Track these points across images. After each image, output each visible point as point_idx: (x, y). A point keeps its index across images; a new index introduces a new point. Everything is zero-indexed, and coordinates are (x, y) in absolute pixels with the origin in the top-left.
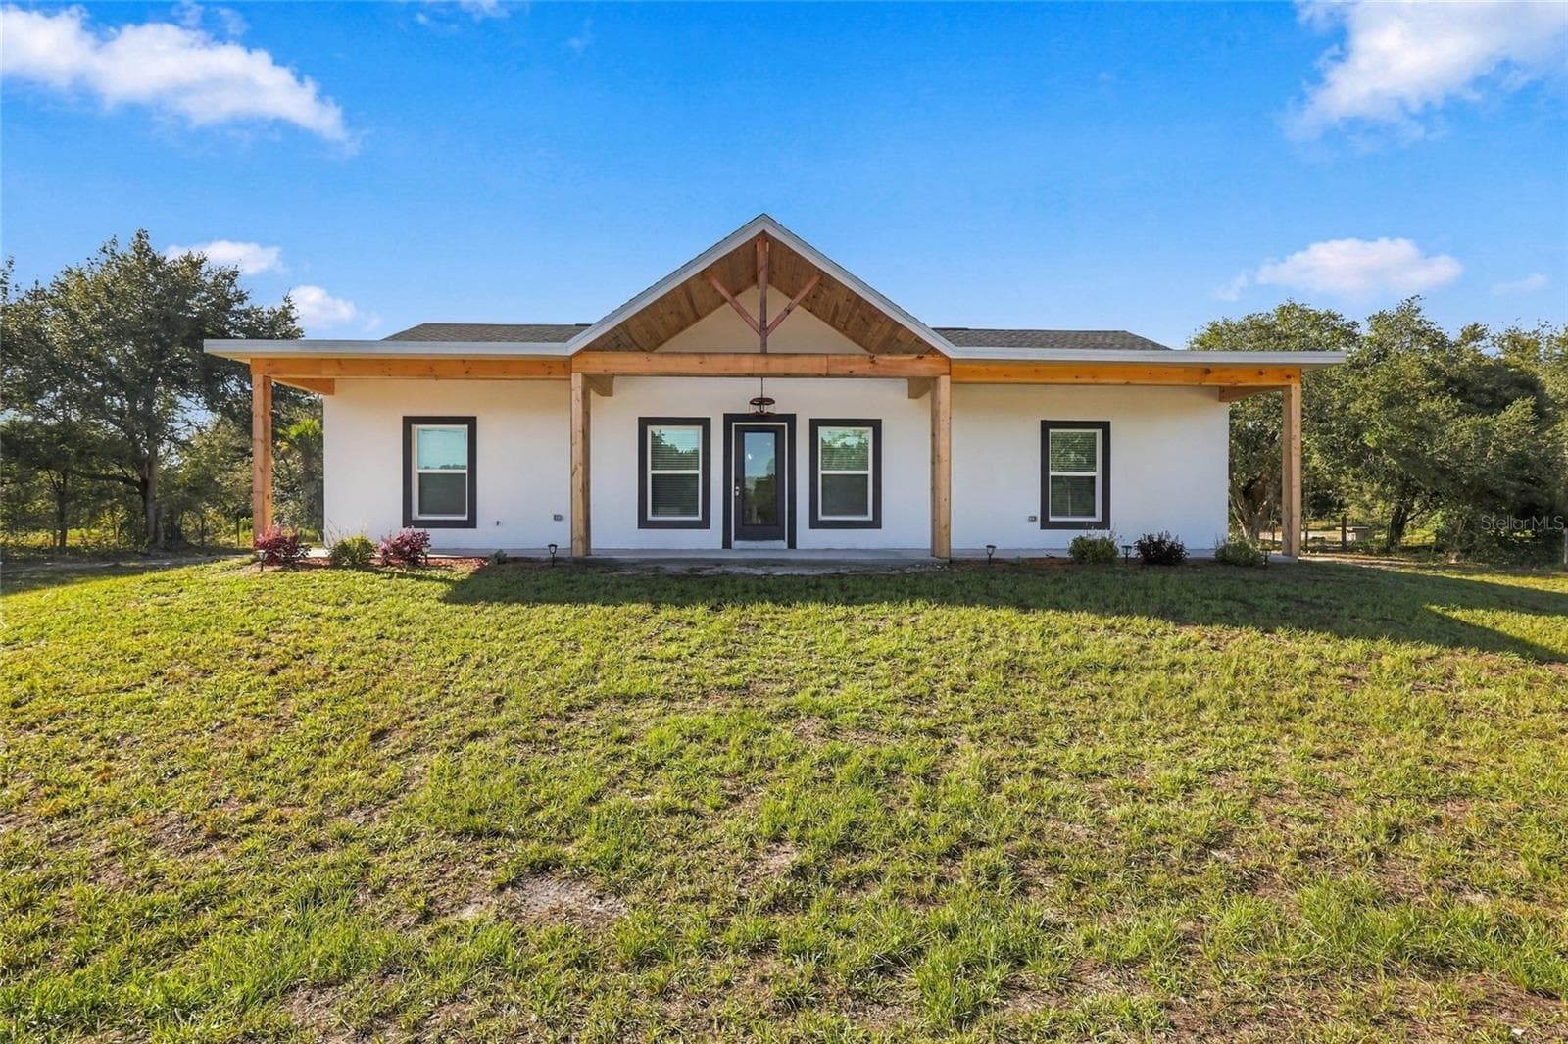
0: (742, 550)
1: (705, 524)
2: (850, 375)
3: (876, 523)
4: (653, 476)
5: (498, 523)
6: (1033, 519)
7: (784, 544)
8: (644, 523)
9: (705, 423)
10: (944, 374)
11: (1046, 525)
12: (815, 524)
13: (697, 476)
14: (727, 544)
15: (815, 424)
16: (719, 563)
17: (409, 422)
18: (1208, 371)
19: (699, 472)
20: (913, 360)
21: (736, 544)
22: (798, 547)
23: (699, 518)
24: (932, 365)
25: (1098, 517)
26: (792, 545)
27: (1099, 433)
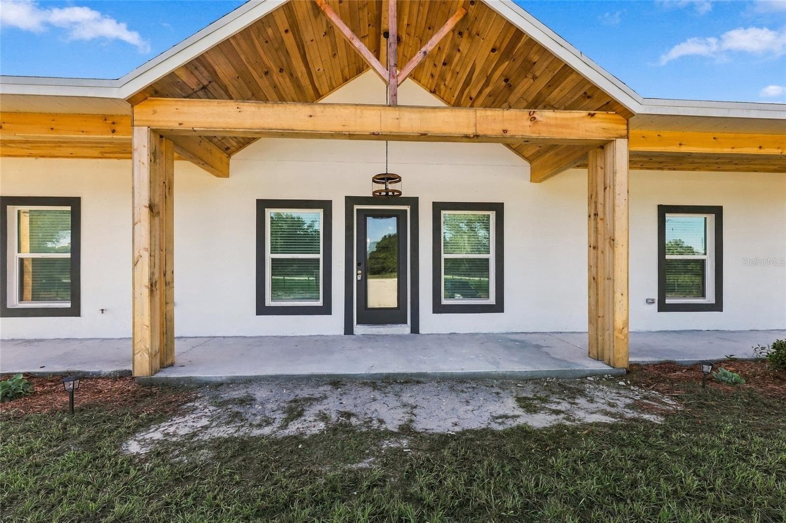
0: (365, 337)
1: (326, 309)
3: (498, 307)
4: (273, 260)
5: (103, 310)
6: (650, 302)
7: (406, 329)
8: (262, 309)
9: (326, 206)
10: (621, 137)
11: (663, 307)
12: (438, 308)
13: (318, 260)
14: (348, 329)
15: (438, 207)
19: (320, 256)
20: (583, 117)
22: (421, 331)
23: (320, 303)
24: (604, 125)
25: (710, 298)
26: (415, 329)
27: (711, 218)
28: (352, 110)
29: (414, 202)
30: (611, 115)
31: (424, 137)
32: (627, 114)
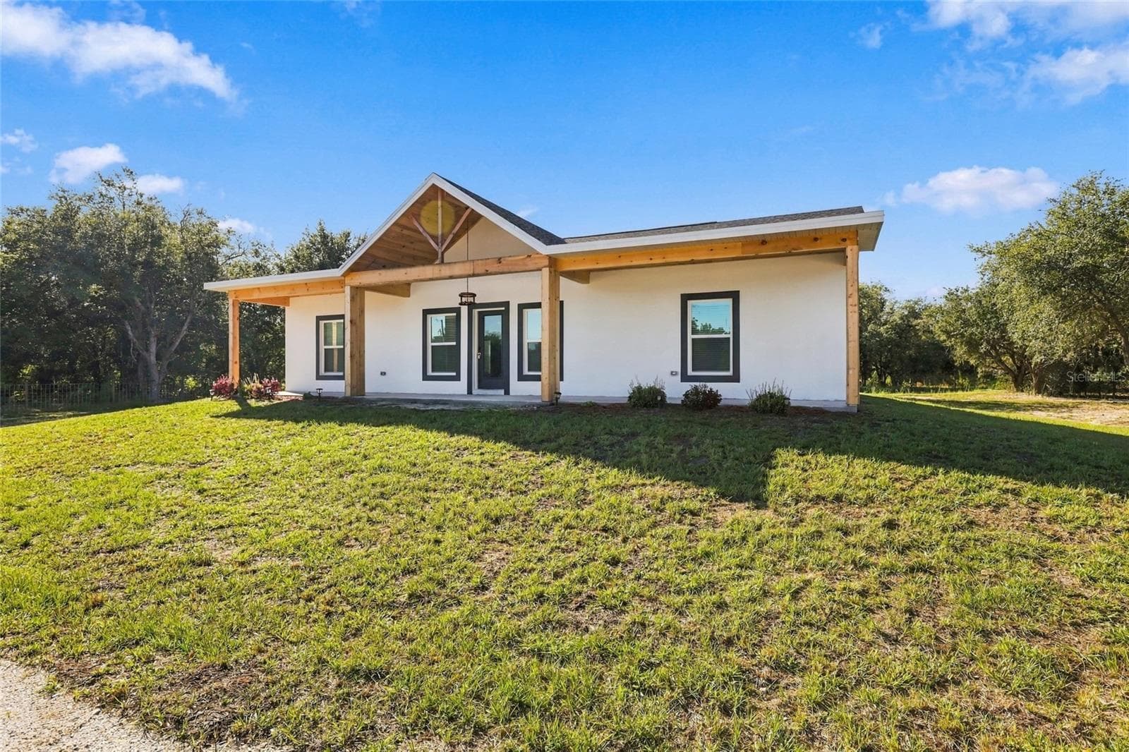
0: (478, 395)
1: (457, 378)
2: (487, 273)
4: (433, 347)
6: (674, 375)
7: (502, 392)
8: (426, 377)
9: (458, 311)
10: (545, 267)
11: (685, 378)
12: (522, 377)
14: (470, 392)
15: (522, 307)
16: (465, 403)
18: (764, 242)
19: (454, 343)
20: (525, 258)
21: (475, 390)
22: (511, 393)
24: (536, 261)
25: (731, 372)
26: (507, 392)
27: (732, 301)
28: (421, 268)
29: (507, 304)
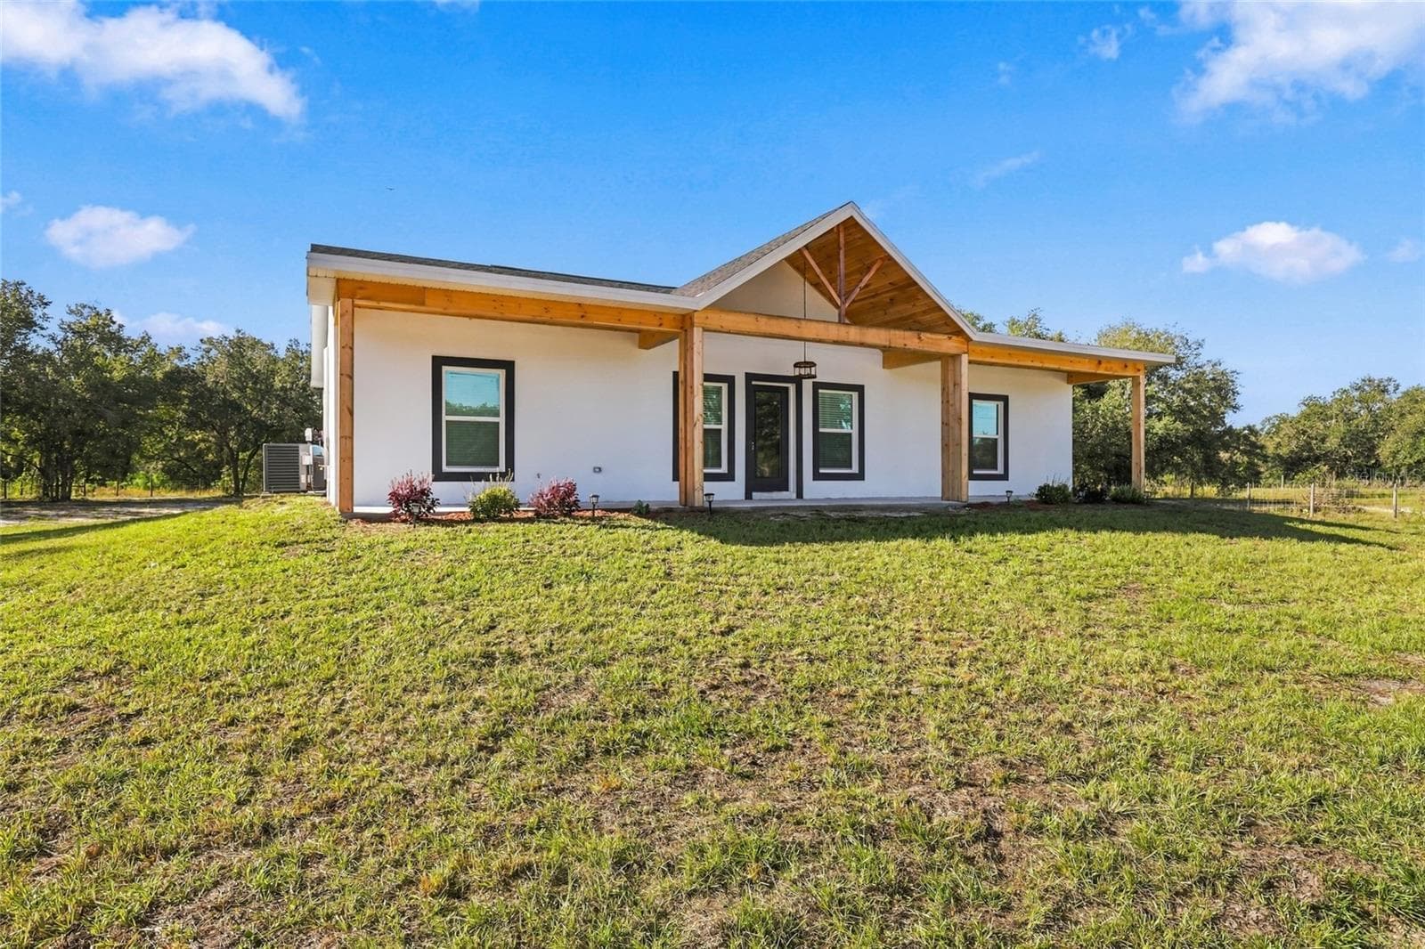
0: (760, 500)
1: (730, 477)
3: (860, 476)
5: (539, 476)
9: (730, 380)
10: (964, 353)
11: (971, 476)
13: (720, 430)
14: (748, 496)
15: (818, 387)
17: (439, 363)
18: (1099, 363)
19: (723, 426)
20: (944, 339)
21: (756, 494)
22: (805, 497)
23: (725, 470)
24: (955, 344)
25: (1001, 471)
26: (800, 495)
27: (1001, 404)
28: (822, 325)
30: (960, 339)
31: (862, 345)
32: (968, 339)
